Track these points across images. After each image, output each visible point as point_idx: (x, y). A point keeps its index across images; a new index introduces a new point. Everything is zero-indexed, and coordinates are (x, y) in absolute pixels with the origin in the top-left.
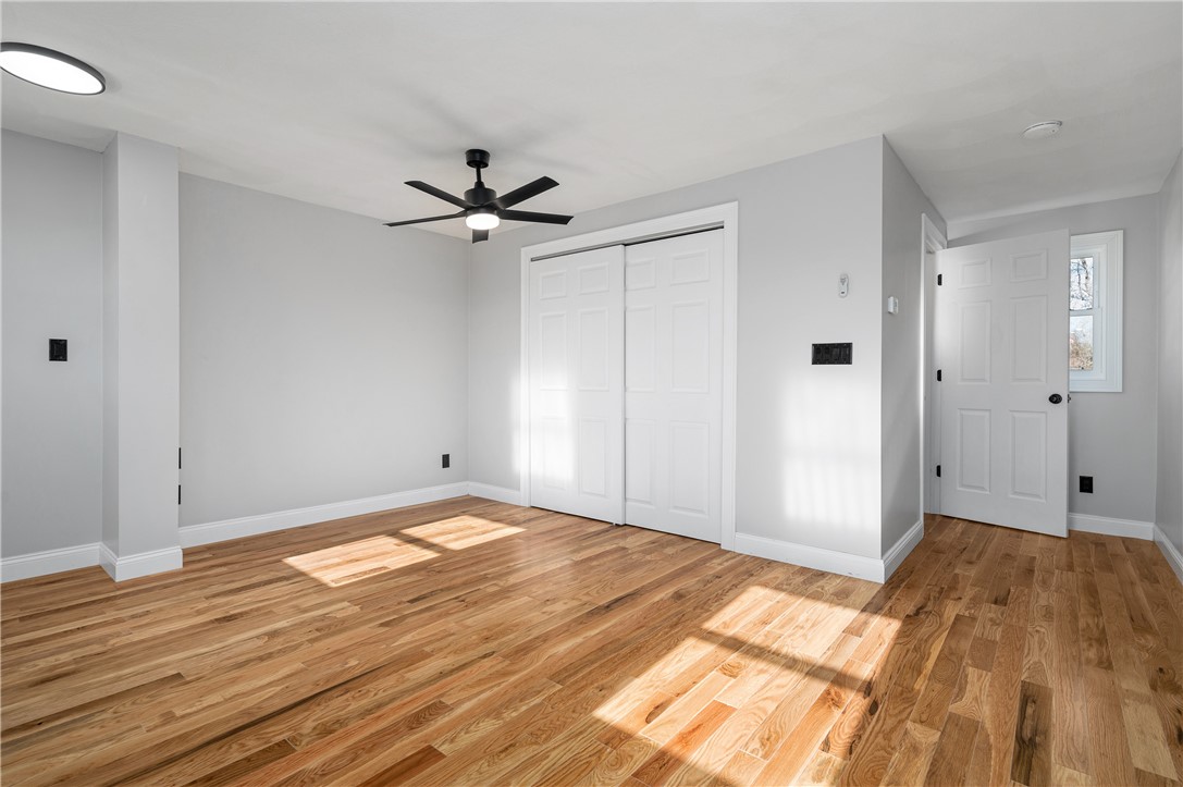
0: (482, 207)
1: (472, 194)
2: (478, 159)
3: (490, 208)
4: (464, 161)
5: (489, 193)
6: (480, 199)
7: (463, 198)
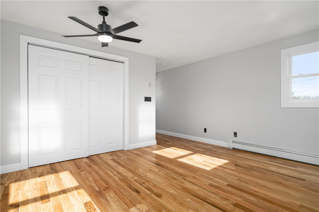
0: (105, 32)
1: (101, 26)
2: (103, 11)
3: (109, 33)
4: (98, 11)
5: (108, 27)
6: (104, 29)
7: (97, 28)
